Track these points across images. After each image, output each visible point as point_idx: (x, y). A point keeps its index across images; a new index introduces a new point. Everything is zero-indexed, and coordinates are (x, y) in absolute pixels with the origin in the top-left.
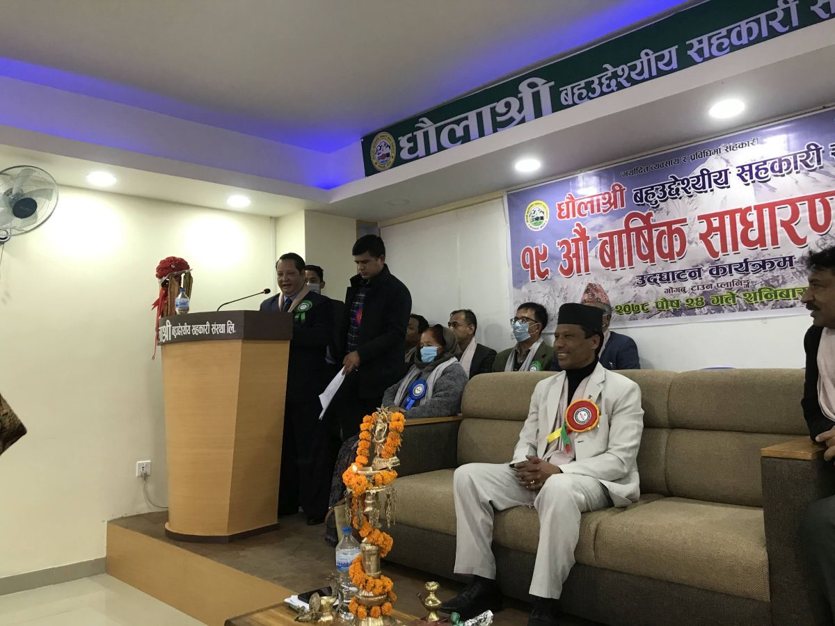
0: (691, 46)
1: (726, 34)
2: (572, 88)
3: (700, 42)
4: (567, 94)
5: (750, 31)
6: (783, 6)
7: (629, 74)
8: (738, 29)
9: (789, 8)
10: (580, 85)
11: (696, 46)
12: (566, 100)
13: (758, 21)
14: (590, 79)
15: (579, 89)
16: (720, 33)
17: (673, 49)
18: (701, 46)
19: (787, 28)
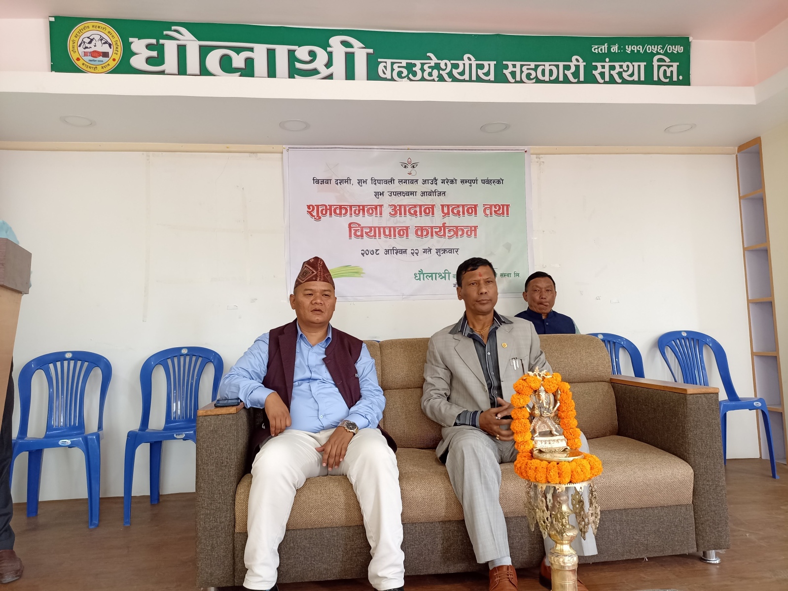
0: (507, 67)
1: (534, 67)
2: (393, 64)
3: (514, 66)
4: (385, 67)
5: (551, 71)
6: (575, 63)
7: (451, 71)
8: (543, 67)
9: (579, 65)
10: (401, 63)
11: (511, 69)
12: (384, 73)
13: (557, 67)
14: (413, 62)
15: (399, 67)
16: (530, 65)
17: (493, 63)
18: (514, 69)
19: (576, 80)
